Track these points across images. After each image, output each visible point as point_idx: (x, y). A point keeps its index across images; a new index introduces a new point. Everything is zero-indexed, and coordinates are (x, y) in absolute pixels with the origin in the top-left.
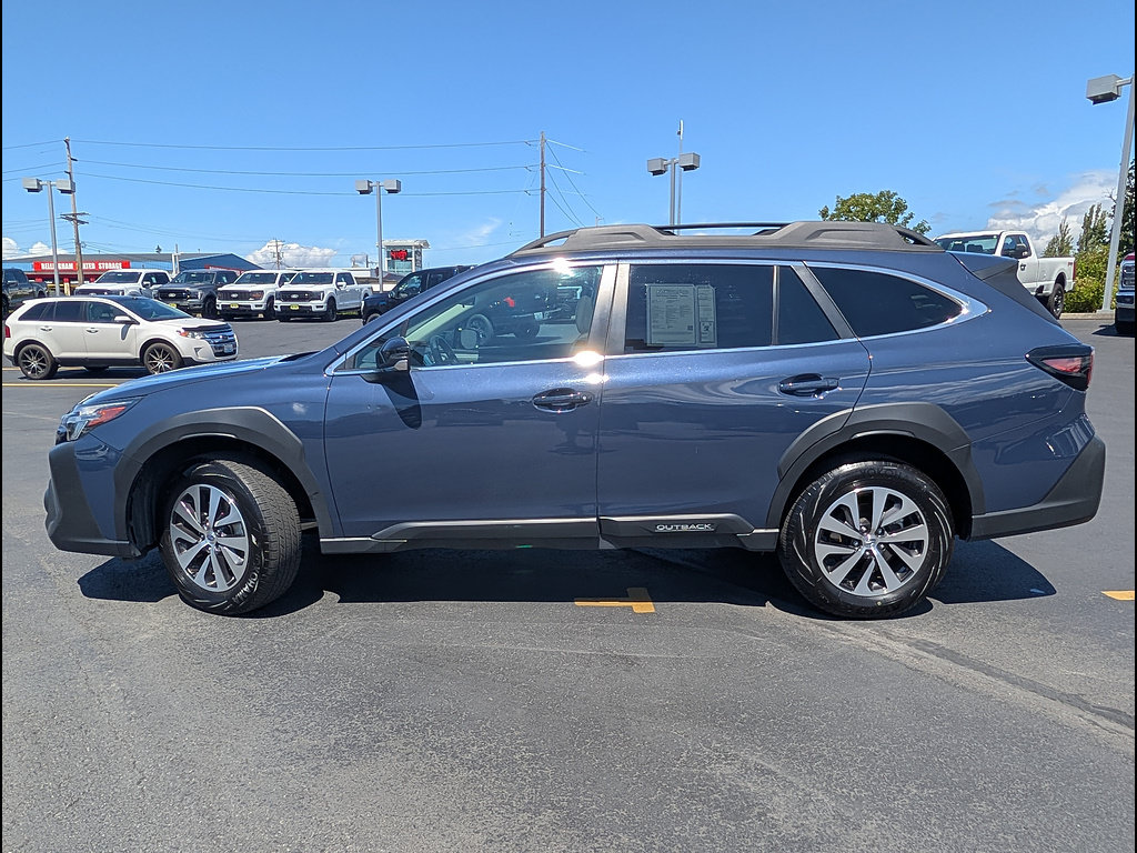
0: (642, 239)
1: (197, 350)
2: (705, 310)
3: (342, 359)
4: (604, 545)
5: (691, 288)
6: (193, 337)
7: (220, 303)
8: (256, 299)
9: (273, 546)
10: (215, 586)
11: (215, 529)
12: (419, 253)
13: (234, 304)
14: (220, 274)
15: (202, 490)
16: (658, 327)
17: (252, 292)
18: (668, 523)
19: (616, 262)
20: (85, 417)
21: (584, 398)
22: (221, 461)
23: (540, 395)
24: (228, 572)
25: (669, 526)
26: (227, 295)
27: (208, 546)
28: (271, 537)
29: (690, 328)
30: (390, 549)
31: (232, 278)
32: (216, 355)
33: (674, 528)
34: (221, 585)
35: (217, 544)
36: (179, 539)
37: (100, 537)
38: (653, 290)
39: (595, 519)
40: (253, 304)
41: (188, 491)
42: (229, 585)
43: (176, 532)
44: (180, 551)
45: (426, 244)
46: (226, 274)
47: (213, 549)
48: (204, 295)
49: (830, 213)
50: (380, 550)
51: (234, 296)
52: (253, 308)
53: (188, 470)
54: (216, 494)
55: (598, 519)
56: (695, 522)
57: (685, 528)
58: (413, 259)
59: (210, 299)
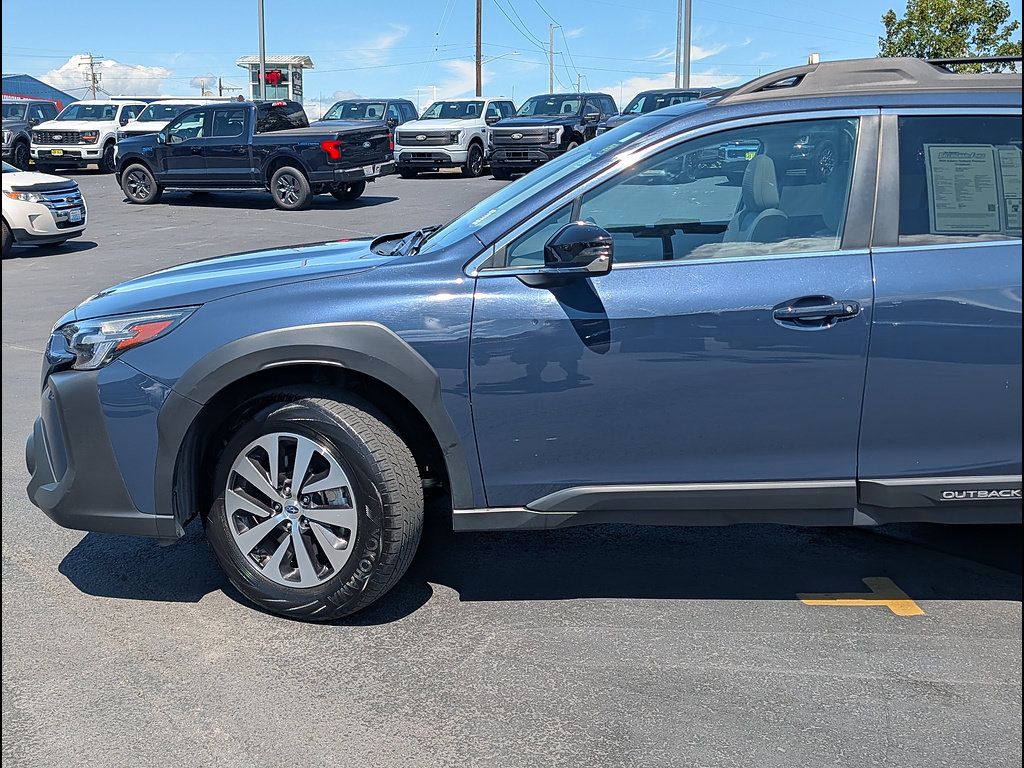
0: (912, 78)
1: (32, 218)
2: (1011, 181)
3: (489, 253)
4: (861, 519)
5: (988, 150)
6: (27, 199)
7: (36, 148)
8: (88, 142)
9: (397, 523)
10: (297, 578)
11: (301, 497)
12: (298, 76)
13: (57, 150)
14: (34, 107)
15: (282, 442)
16: (944, 206)
17: (83, 133)
18: (960, 488)
19: (876, 111)
20: (109, 336)
21: (849, 309)
22: (314, 400)
23: (784, 305)
24: (320, 559)
25: (960, 492)
26: (47, 137)
27: (287, 521)
28: (395, 510)
29: (991, 208)
30: (552, 525)
31: (51, 113)
32: (60, 225)
33: (968, 495)
34: (308, 577)
35: (302, 519)
36: (240, 512)
37: (129, 508)
38: (934, 153)
39: (853, 483)
40: (83, 149)
41: (258, 442)
42: (321, 578)
43: (235, 501)
44: (239, 529)
45: (309, 62)
46: (42, 106)
47: (296, 527)
48: (13, 137)
49: (898, 20)
50: (540, 525)
51: (57, 137)
52: (84, 155)
53: (260, 414)
54: (306, 448)
55: (857, 482)
56: (998, 487)
57: (983, 495)
58: (290, 83)
59: (22, 141)
